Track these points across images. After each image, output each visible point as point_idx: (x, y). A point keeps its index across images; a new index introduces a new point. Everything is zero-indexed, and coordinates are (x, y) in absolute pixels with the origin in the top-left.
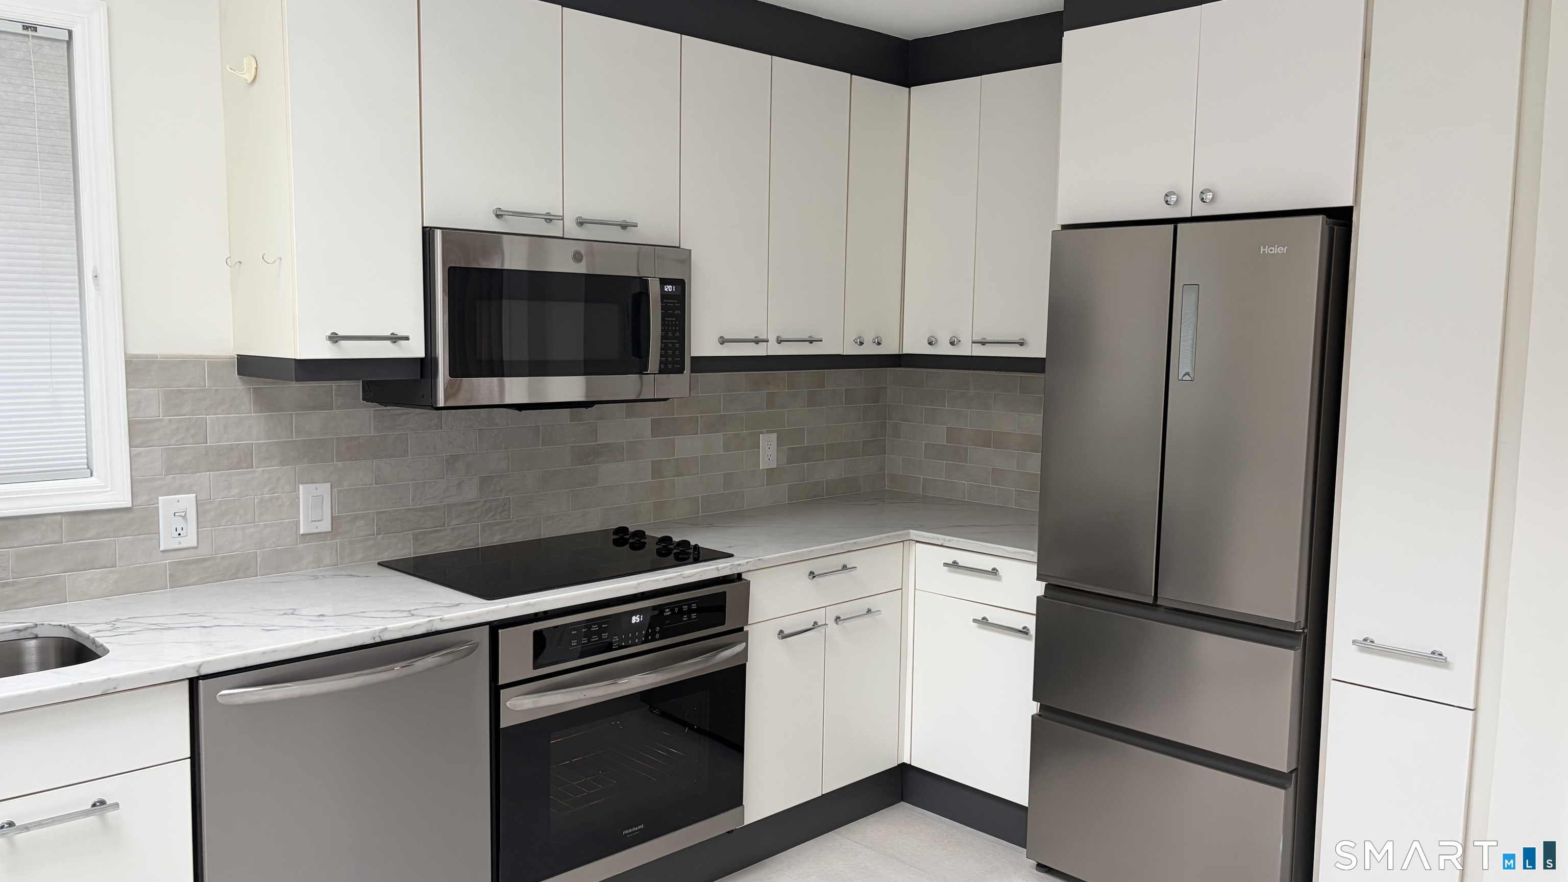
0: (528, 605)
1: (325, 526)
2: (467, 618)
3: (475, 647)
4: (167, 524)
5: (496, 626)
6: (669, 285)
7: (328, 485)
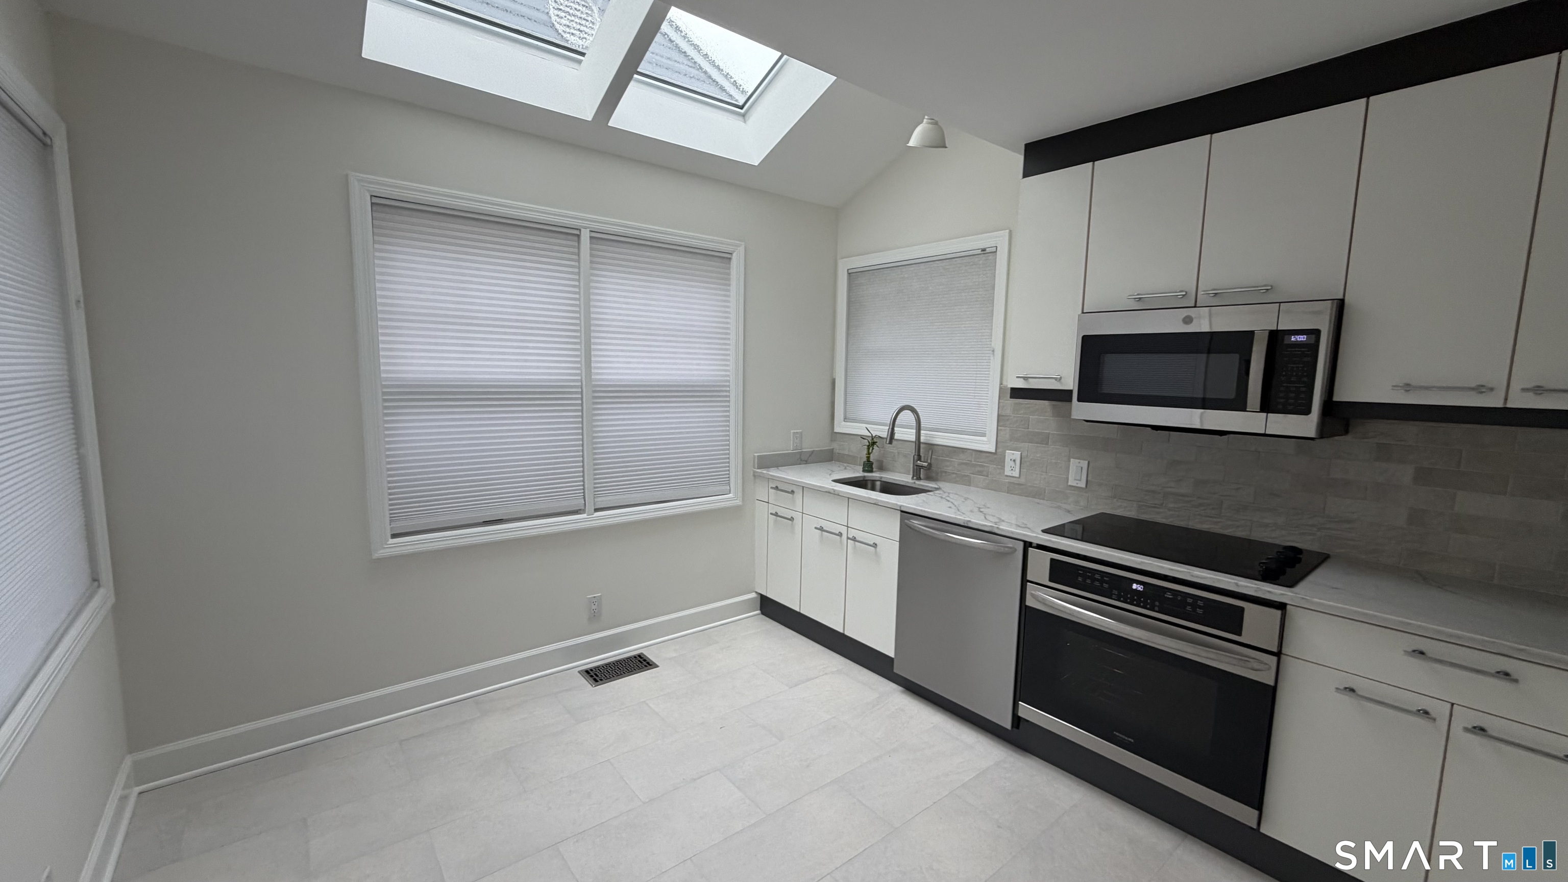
0: (1050, 541)
1: (1082, 484)
2: (1012, 533)
3: (1014, 550)
4: (1008, 463)
5: (1027, 544)
6: (1298, 335)
7: (1087, 462)
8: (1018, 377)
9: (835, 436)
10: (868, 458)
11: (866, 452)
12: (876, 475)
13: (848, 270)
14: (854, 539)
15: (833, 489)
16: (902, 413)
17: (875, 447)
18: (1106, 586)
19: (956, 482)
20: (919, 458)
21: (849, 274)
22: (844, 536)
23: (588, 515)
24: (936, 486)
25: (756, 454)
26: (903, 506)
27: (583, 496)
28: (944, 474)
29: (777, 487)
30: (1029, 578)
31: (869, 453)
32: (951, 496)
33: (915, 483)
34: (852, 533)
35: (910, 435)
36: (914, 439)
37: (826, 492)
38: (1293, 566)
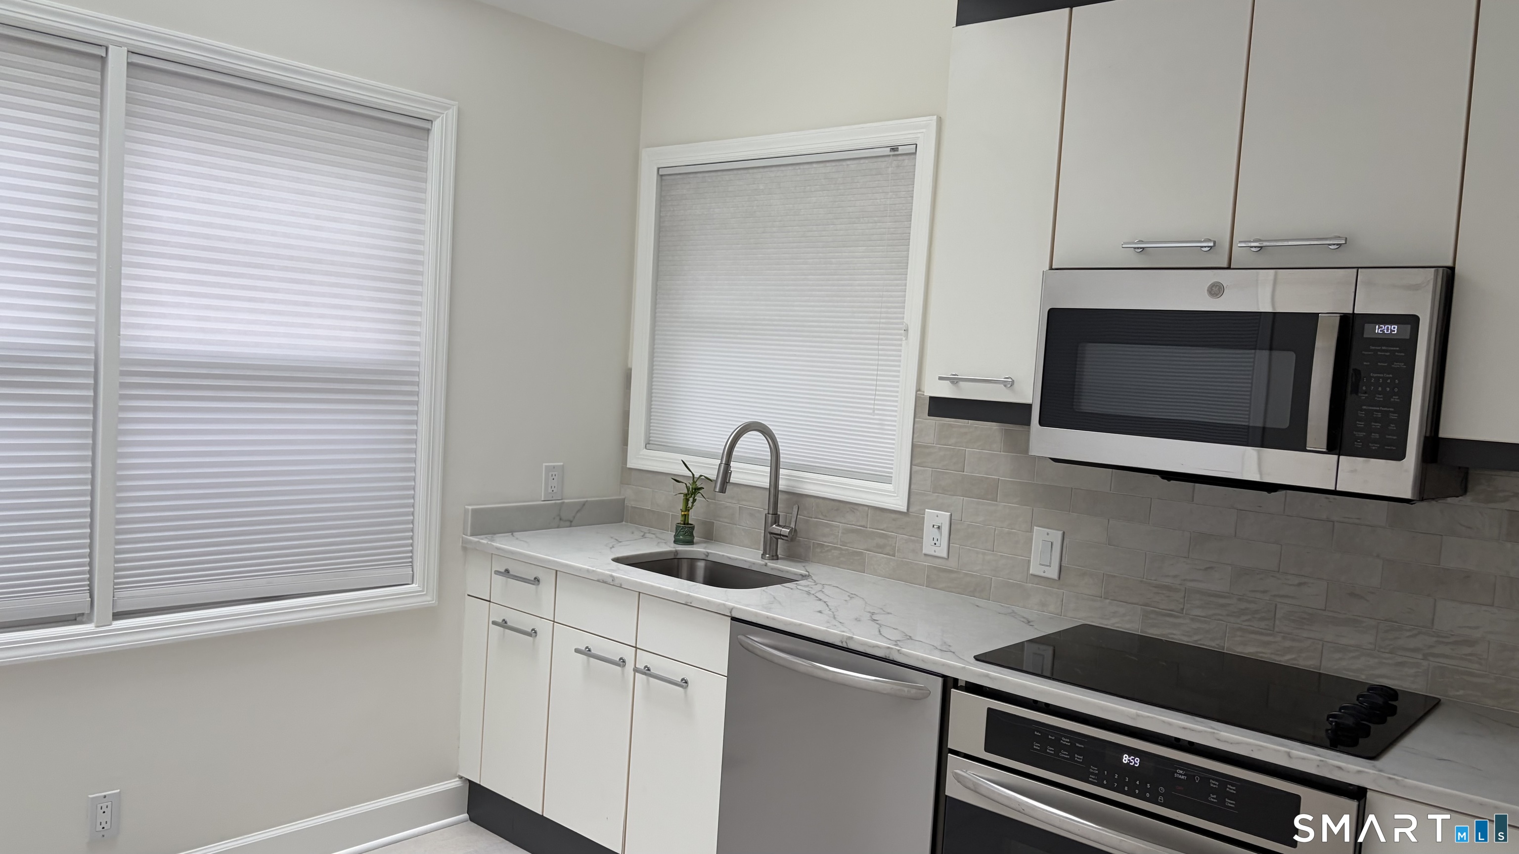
0: (987, 676)
1: (1053, 573)
2: (923, 661)
3: (926, 694)
4: (929, 533)
5: (950, 683)
6: (1385, 323)
7: (1061, 533)
8: (941, 378)
9: (627, 475)
10: (685, 517)
11: (681, 506)
12: (698, 549)
13: (658, 169)
14: (647, 671)
15: (612, 576)
16: (744, 436)
17: (698, 497)
18: (1079, 758)
19: (838, 565)
20: (776, 521)
21: (661, 177)
22: (630, 666)
23: (97, 627)
24: (804, 572)
25: (470, 508)
26: (737, 608)
27: (89, 585)
28: (818, 550)
29: (507, 571)
30: (951, 745)
31: (687, 509)
32: (827, 590)
33: (766, 565)
34: (644, 660)
35: (761, 477)
36: (766, 484)
37: (598, 581)
38: (1383, 721)
